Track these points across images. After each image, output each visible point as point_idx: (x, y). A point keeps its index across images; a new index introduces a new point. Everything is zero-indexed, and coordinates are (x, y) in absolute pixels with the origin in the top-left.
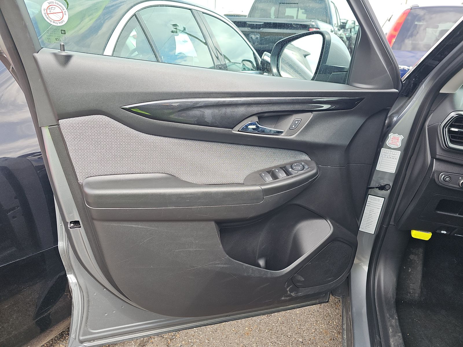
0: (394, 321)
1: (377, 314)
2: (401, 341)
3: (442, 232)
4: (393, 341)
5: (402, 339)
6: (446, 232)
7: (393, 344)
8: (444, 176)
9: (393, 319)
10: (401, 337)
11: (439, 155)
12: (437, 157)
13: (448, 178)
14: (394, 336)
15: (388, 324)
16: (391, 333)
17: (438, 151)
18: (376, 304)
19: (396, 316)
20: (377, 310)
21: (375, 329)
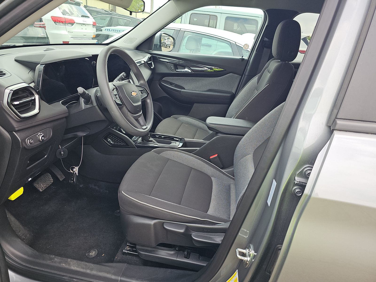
0: (56, 259)
1: (42, 270)
2: (75, 261)
3: (29, 180)
4: (74, 267)
5: (74, 260)
6: (31, 178)
7: (76, 268)
8: (28, 141)
9: (54, 259)
10: (72, 260)
11: (18, 127)
12: (17, 129)
13: (32, 141)
14: (69, 264)
15: (57, 265)
16: (66, 265)
17: (15, 124)
18: (32, 267)
19: (52, 256)
20: (38, 269)
21: (56, 277)
